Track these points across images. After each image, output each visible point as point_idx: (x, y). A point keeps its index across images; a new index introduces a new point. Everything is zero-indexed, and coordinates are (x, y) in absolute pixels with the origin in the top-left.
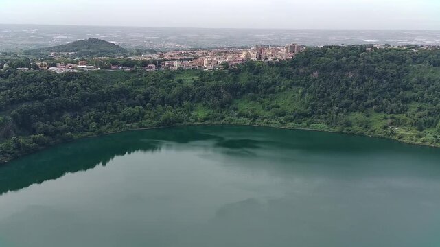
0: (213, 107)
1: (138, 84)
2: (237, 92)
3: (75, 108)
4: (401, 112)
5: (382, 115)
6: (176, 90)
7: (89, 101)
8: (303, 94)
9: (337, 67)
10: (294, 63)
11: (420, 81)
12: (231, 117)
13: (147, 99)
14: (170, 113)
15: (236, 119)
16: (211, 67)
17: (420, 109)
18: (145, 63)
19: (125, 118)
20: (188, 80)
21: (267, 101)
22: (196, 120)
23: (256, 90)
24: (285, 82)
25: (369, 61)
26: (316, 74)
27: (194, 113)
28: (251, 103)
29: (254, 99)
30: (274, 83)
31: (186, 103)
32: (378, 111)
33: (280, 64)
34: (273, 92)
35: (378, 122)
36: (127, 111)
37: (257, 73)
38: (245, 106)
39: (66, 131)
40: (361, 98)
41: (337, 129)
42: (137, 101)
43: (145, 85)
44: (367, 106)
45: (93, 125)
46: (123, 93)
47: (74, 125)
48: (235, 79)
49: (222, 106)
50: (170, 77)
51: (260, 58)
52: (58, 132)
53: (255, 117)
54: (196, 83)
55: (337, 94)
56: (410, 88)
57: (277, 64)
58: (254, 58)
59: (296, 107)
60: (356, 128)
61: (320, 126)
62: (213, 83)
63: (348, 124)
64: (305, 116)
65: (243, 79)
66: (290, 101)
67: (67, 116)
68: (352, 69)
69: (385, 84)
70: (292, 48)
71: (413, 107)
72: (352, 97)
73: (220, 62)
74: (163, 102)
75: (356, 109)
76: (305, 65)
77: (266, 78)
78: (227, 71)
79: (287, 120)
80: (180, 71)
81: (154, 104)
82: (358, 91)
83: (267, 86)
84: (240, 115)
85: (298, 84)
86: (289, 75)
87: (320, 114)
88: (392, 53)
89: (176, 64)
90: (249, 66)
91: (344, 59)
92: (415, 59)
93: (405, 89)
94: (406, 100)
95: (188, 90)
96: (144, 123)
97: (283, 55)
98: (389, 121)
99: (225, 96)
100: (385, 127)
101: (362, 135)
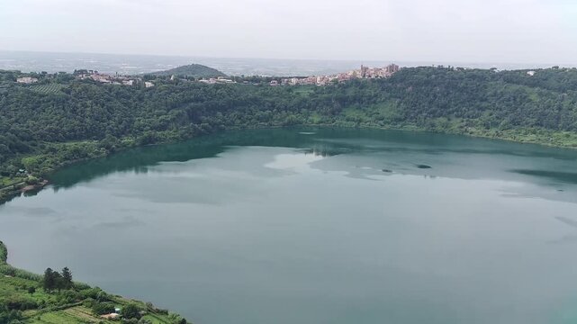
0: (326, 114)
1: (266, 95)
2: (345, 102)
3: (224, 109)
4: (476, 118)
5: (459, 120)
6: (295, 100)
7: (233, 105)
8: (399, 104)
9: (427, 83)
10: (392, 80)
11: (495, 94)
12: (340, 122)
13: (274, 107)
14: (293, 116)
15: (344, 122)
16: (323, 83)
17: (491, 115)
18: (269, 80)
19: (259, 119)
20: (305, 93)
21: (370, 109)
22: (313, 123)
23: (361, 101)
24: (386, 94)
25: (453, 78)
26: (410, 88)
27: (310, 118)
28: (357, 111)
29: (359, 108)
30: (376, 96)
31: (304, 110)
32: (458, 117)
33: (381, 81)
34: (375, 102)
35: (456, 124)
36: (259, 114)
37: (361, 88)
38: (351, 113)
39: (220, 123)
40: (445, 106)
41: (424, 129)
42: (266, 107)
43: (271, 96)
44: (450, 113)
45: (239, 121)
46: (255, 100)
47: (225, 120)
48: (344, 92)
49: (333, 113)
50: (290, 90)
51: (364, 76)
52: (215, 124)
53: (360, 121)
54: (311, 95)
55: (426, 104)
56: (486, 100)
57: (379, 81)
58: (359, 76)
59: (392, 113)
60: (439, 128)
61: (411, 127)
62: (326, 95)
63: (433, 125)
64: (400, 120)
65: (351, 92)
66: (388, 110)
67: (220, 114)
68: (439, 84)
69: (465, 96)
70: (391, 68)
71: (486, 113)
72: (438, 107)
73: (330, 79)
74: (286, 109)
75: (440, 115)
76: (402, 81)
77: (369, 92)
78: (336, 86)
79: (385, 123)
80: (298, 86)
81: (279, 110)
82: (443, 101)
83: (370, 98)
84: (348, 120)
85: (396, 97)
86: (388, 90)
87: (411, 118)
88: (475, 72)
89: (294, 81)
90: (355, 82)
91: (433, 76)
92: (493, 77)
93: (482, 100)
94: (483, 109)
95: (305, 100)
96: (273, 123)
97: (384, 74)
98: (465, 123)
99: (335, 105)
100: (462, 127)
101: (443, 133)
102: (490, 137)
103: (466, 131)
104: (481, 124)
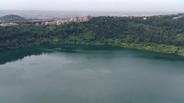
0: (61, 38)
1: (33, 30)
2: (69, 32)
3: (10, 38)
4: (124, 38)
5: (118, 39)
6: (47, 32)
7: (15, 36)
8: (92, 33)
9: (104, 23)
10: (89, 22)
11: (131, 28)
12: (67, 41)
13: (36, 35)
14: (45, 40)
15: (69, 42)
16: (60, 24)
17: (130, 37)
18: (35, 23)
19: (28, 42)
20: (51, 28)
21: (80, 35)
22: (55, 42)
23: (76, 32)
24: (87, 29)
25: (114, 21)
26: (97, 26)
27: (54, 40)
28: (74, 36)
29: (75, 35)
30: (83, 29)
31: (51, 37)
32: (117, 38)
33: (84, 23)
34: (82, 32)
35: (117, 41)
36: (29, 39)
37: (76, 26)
38: (73, 37)
39: (7, 46)
40: (111, 34)
41: (103, 44)
42: (33, 36)
43: (35, 30)
44: (113, 36)
45: (17, 44)
46: (27, 33)
47: (10, 44)
48: (69, 28)
49: (64, 37)
50: (44, 27)
51: (77, 21)
52: (5, 46)
53: (76, 41)
54: (54, 29)
55: (104, 33)
56: (128, 30)
57: (83, 23)
58: (75, 21)
59: (90, 37)
60: (110, 44)
61: (98, 43)
62: (61, 29)
63: (107, 42)
64: (93, 40)
65: (72, 28)
66: (88, 35)
67: (8, 41)
68: (108, 24)
69: (119, 29)
70: (89, 17)
71: (128, 36)
72: (108, 34)
73: (63, 22)
74: (42, 36)
75: (110, 38)
76: (93, 23)
77: (80, 27)
78: (65, 25)
79: (87, 41)
80: (48, 25)
81: (39, 37)
82: (111, 31)
83: (80, 30)
84: (71, 40)
85: (91, 30)
86: (88, 26)
87: (98, 39)
88: (122, 19)
89: (47, 23)
90: (73, 23)
91: (106, 21)
92: (130, 20)
93: (126, 30)
94: (126, 34)
95: (51, 32)
96: (35, 43)
97: (85, 19)
98: (120, 41)
99: (65, 34)
100: (119, 43)
101: (111, 46)
102: (132, 47)
103: (121, 45)
104: (127, 41)
